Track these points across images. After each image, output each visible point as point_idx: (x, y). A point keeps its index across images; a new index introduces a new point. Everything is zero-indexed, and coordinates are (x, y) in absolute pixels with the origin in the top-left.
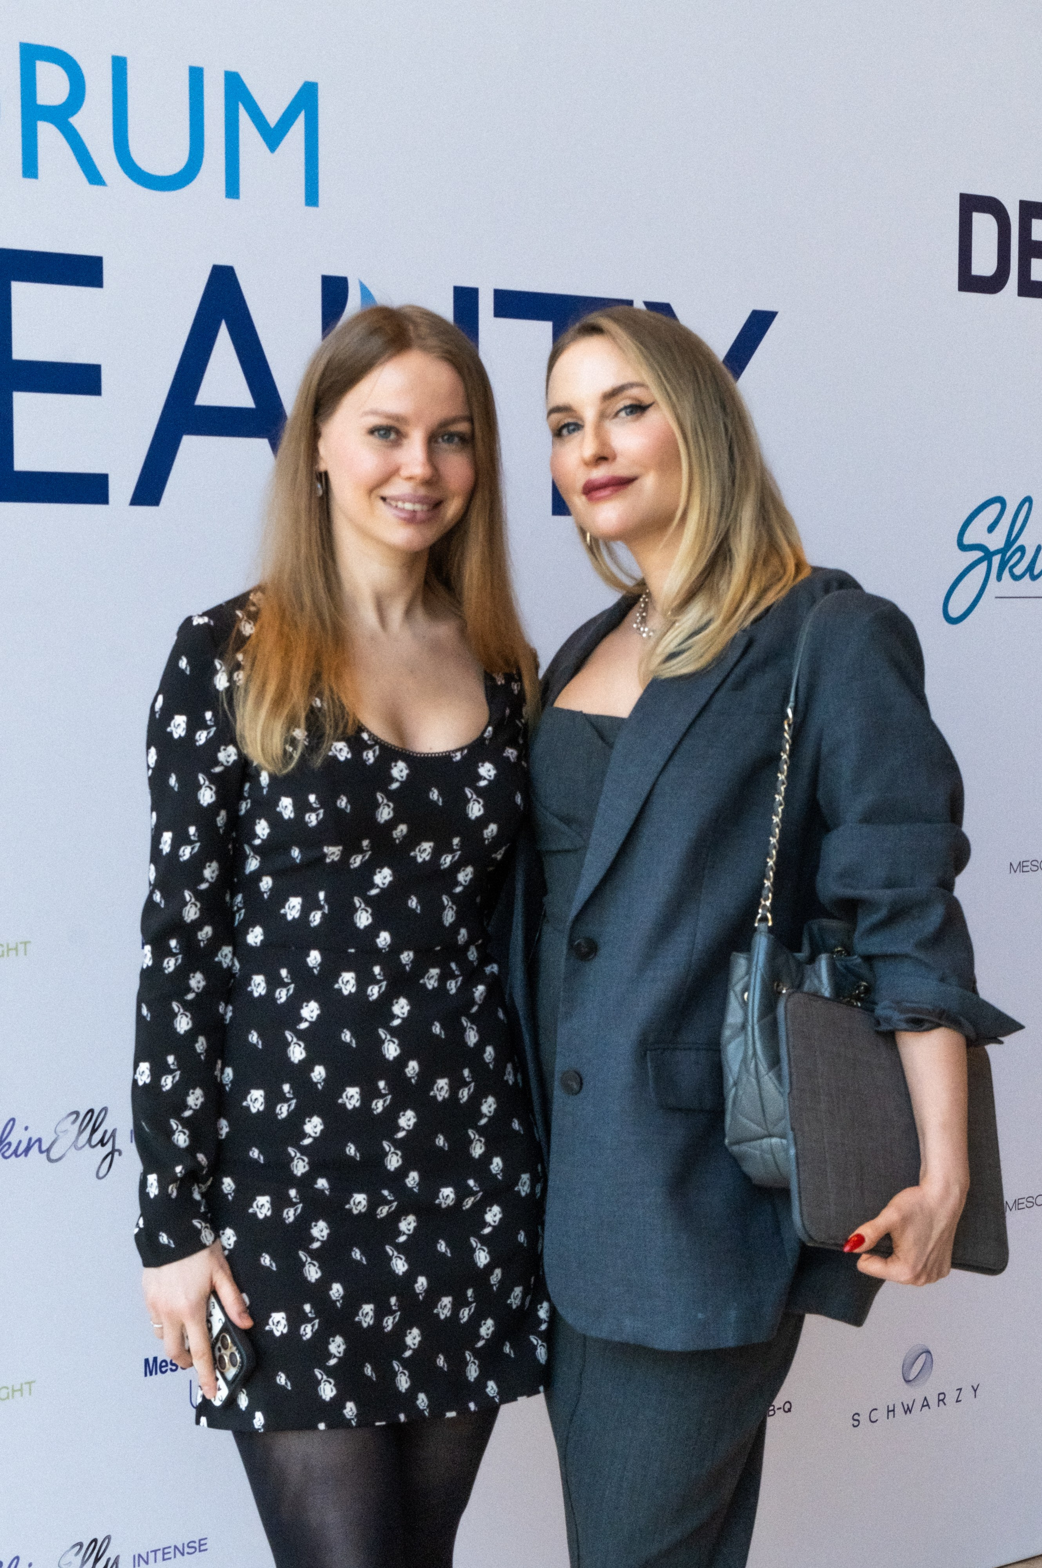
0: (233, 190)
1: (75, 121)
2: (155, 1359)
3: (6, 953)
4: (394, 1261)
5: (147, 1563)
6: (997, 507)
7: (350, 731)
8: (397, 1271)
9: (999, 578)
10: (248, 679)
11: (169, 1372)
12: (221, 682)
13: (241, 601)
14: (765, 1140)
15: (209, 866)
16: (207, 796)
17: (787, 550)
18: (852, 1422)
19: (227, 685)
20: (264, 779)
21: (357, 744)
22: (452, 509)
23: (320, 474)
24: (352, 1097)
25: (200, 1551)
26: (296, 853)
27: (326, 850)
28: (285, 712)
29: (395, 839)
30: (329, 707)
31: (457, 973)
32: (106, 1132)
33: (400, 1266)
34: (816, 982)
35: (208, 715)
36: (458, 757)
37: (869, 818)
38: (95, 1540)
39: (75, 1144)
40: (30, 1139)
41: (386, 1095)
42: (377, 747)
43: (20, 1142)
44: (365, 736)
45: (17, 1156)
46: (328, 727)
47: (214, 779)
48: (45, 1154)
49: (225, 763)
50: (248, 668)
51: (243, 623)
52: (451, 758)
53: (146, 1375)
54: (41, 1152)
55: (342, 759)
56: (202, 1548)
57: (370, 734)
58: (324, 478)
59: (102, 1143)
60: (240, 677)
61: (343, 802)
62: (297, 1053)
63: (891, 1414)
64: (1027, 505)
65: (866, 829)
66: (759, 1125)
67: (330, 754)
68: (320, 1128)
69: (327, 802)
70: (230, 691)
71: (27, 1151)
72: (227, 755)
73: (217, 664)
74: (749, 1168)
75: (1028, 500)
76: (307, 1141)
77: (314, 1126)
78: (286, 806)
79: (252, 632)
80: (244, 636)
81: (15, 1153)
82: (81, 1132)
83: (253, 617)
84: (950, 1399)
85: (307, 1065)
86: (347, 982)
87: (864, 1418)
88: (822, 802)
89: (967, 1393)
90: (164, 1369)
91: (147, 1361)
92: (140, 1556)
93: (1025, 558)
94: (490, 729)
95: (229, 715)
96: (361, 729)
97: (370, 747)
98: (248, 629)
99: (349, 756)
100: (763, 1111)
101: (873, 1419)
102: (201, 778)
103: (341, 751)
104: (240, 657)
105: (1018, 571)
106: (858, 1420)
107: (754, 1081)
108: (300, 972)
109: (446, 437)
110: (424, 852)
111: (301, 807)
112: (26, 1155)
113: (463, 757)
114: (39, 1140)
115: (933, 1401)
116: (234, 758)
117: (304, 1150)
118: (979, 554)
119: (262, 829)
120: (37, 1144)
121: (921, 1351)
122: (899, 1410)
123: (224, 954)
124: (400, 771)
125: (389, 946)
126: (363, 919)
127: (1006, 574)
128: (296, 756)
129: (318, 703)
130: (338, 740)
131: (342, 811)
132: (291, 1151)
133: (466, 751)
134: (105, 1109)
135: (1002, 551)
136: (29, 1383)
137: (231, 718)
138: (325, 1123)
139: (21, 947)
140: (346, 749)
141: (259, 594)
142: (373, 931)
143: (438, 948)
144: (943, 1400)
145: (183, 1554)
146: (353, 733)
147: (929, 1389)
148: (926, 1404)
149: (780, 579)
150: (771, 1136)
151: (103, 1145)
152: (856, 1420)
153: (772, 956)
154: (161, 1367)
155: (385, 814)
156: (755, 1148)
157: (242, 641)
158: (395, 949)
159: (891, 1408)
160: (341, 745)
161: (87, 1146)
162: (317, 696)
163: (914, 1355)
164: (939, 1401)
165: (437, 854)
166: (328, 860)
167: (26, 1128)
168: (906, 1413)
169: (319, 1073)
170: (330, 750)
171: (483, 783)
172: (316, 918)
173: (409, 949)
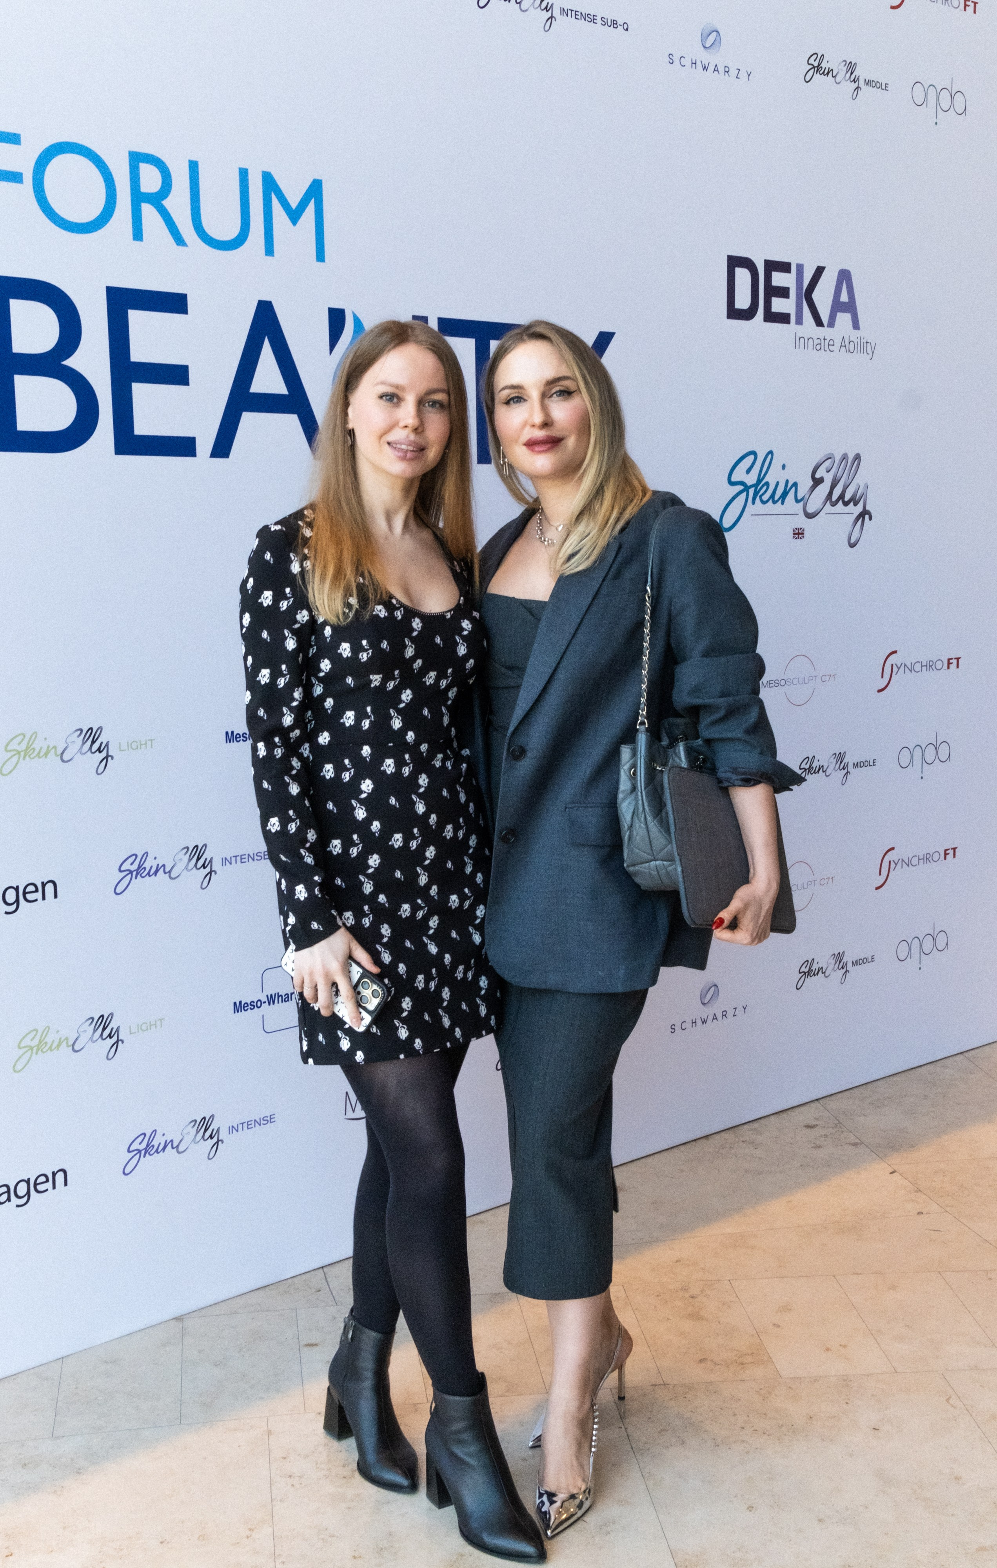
0: (269, 250)
1: (166, 203)
2: (240, 1002)
3: (139, 747)
4: (429, 946)
5: (237, 1131)
6: (752, 457)
7: (385, 597)
8: (432, 953)
9: (753, 503)
10: (314, 566)
11: (249, 1010)
12: (295, 568)
13: (299, 515)
14: (652, 863)
15: (297, 690)
16: (291, 644)
17: (636, 483)
18: (671, 1030)
19: (300, 569)
20: (328, 631)
21: (390, 607)
22: (432, 454)
23: (350, 431)
24: (397, 840)
25: (271, 1122)
26: (349, 680)
27: (371, 677)
28: (342, 586)
29: (414, 670)
30: (370, 583)
31: (451, 756)
32: (206, 859)
33: (433, 949)
34: (678, 761)
35: (288, 590)
36: (449, 616)
37: (706, 654)
38: (204, 1118)
39: (186, 868)
40: (158, 865)
41: (418, 837)
42: (402, 609)
43: (151, 867)
44: (394, 601)
45: (150, 876)
46: (370, 595)
47: (295, 632)
48: (168, 874)
49: (301, 622)
50: (312, 558)
51: (304, 529)
52: (445, 616)
53: (235, 1012)
54: (165, 873)
55: (382, 616)
56: (272, 1120)
57: (397, 600)
58: (351, 433)
59: (204, 866)
60: (308, 564)
61: (384, 645)
62: (361, 814)
63: (694, 1024)
64: (770, 456)
65: (706, 660)
66: (648, 854)
67: (374, 613)
68: (378, 861)
69: (375, 645)
70: (303, 572)
71: (156, 873)
72: (303, 616)
73: (292, 555)
74: (638, 880)
75: (771, 452)
76: (370, 871)
77: (374, 861)
78: (345, 649)
79: (311, 534)
80: (307, 537)
81: (148, 874)
82: (190, 860)
83: (310, 525)
84: (730, 1014)
85: (368, 821)
86: (389, 766)
87: (677, 1028)
88: (673, 645)
89: (740, 1010)
90: (246, 1009)
91: (235, 1003)
92: (233, 1127)
93: (769, 490)
94: (462, 598)
95: (303, 589)
96: (391, 597)
97: (398, 609)
98: (308, 533)
99: (386, 614)
100: (651, 844)
101: (683, 1028)
102: (286, 632)
103: (381, 611)
104: (306, 551)
105: (765, 498)
106: (674, 1029)
107: (643, 826)
108: (358, 760)
109: (431, 403)
110: (430, 678)
111: (357, 649)
112: (156, 875)
113: (452, 616)
114: (164, 866)
115: (719, 1015)
116: (306, 618)
117: (369, 877)
118: (741, 488)
119: (326, 665)
120: (163, 868)
121: (711, 986)
122: (699, 1022)
123: (305, 748)
124: (417, 624)
125: (414, 740)
126: (397, 724)
127: (758, 500)
128: (351, 615)
129: (361, 580)
130: (379, 604)
131: (384, 650)
132: (361, 878)
133: (452, 612)
134: (205, 845)
135: (755, 486)
136: (161, 1020)
137: (305, 591)
138: (381, 858)
139: (149, 743)
140: (383, 610)
141: (310, 511)
142: (403, 731)
143: (442, 741)
144: (725, 1015)
145: (260, 1125)
146: (387, 599)
147: (717, 1008)
148: (715, 1018)
149: (632, 501)
150: (656, 860)
151: (205, 868)
152: (673, 1029)
153: (650, 745)
154: (244, 1007)
155: (410, 652)
156: (645, 868)
157: (306, 541)
158: (418, 742)
159: (694, 1021)
160: (380, 607)
161: (195, 868)
162: (360, 576)
163: (708, 988)
164: (723, 1015)
165: (438, 679)
166: (372, 686)
167: (155, 858)
168: (703, 1024)
169: (376, 826)
170: (374, 611)
171: (465, 633)
172: (366, 724)
173: (424, 743)
